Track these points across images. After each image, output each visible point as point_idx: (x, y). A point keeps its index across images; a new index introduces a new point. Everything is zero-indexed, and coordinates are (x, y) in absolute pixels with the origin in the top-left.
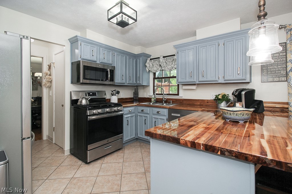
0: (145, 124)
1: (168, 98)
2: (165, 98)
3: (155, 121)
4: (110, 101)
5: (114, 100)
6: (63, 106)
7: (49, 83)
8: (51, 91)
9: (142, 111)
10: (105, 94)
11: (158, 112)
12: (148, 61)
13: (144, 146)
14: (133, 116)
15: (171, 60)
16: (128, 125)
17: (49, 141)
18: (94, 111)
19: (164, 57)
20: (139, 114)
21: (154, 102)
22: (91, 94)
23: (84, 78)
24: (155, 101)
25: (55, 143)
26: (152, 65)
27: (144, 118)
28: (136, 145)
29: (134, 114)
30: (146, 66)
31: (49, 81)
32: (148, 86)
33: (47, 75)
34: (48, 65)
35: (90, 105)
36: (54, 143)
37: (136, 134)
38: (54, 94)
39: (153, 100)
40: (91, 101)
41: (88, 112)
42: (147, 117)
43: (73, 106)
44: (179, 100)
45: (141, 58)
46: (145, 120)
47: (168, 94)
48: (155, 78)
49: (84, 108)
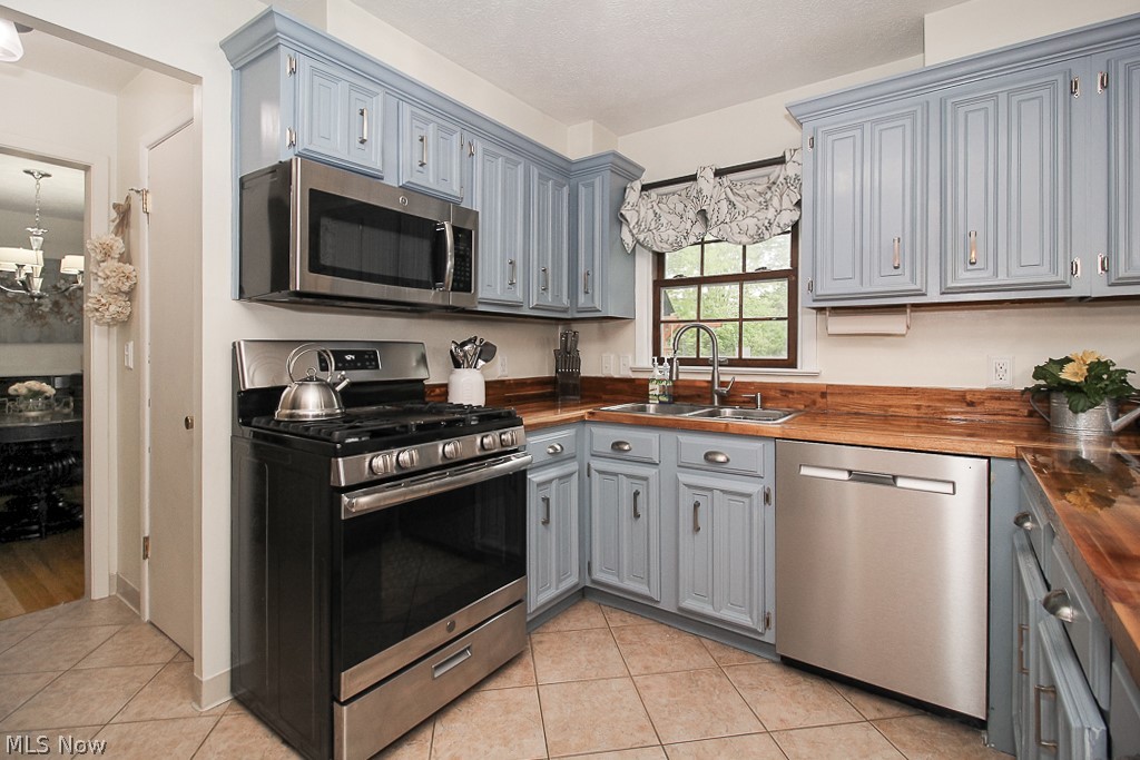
0: (637, 516)
1: (738, 379)
2: (723, 378)
3: (697, 505)
4: (446, 394)
5: (468, 388)
6: (188, 424)
7: (122, 300)
8: (131, 344)
9: (617, 446)
10: (423, 360)
11: (710, 457)
12: (633, 195)
13: (629, 636)
14: (572, 474)
15: (759, 189)
16: (546, 522)
17: (121, 607)
18: (378, 462)
19: (719, 173)
20: (597, 464)
21: (660, 402)
22: (348, 357)
23: (315, 265)
24: (669, 396)
25: (151, 623)
26: (651, 215)
27: (627, 488)
28: (587, 625)
29: (573, 466)
30: (620, 220)
31: (119, 292)
32: (623, 321)
33: (107, 255)
34: (116, 206)
35: (347, 418)
36: (147, 617)
37: (587, 566)
38: (147, 359)
39: (655, 389)
40: (351, 396)
41: (343, 470)
42: (646, 479)
43: (247, 429)
44: (800, 393)
45: (598, 181)
46: (636, 494)
47: (731, 363)
48: (660, 283)
49: (319, 442)
